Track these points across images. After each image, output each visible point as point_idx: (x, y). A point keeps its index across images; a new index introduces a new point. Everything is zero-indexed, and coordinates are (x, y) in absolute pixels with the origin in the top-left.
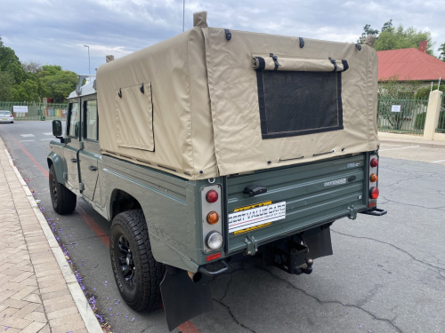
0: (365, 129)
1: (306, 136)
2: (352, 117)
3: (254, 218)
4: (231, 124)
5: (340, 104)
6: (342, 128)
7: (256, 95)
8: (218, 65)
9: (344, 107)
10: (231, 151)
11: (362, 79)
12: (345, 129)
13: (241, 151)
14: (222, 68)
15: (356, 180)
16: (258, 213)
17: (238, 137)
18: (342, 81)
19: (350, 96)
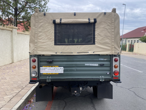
0: (109, 45)
1: (75, 46)
2: (100, 40)
3: (50, 70)
4: (43, 40)
5: (94, 35)
6: (95, 44)
7: (54, 31)
8: (40, 23)
9: (96, 36)
10: (42, 48)
11: (108, 25)
12: (96, 45)
13: (45, 48)
14: (42, 24)
15: (104, 66)
16: (52, 69)
17: (45, 44)
18: (96, 27)
19: (100, 32)
